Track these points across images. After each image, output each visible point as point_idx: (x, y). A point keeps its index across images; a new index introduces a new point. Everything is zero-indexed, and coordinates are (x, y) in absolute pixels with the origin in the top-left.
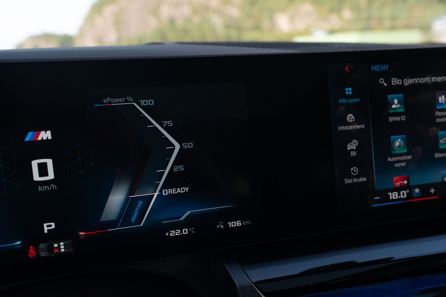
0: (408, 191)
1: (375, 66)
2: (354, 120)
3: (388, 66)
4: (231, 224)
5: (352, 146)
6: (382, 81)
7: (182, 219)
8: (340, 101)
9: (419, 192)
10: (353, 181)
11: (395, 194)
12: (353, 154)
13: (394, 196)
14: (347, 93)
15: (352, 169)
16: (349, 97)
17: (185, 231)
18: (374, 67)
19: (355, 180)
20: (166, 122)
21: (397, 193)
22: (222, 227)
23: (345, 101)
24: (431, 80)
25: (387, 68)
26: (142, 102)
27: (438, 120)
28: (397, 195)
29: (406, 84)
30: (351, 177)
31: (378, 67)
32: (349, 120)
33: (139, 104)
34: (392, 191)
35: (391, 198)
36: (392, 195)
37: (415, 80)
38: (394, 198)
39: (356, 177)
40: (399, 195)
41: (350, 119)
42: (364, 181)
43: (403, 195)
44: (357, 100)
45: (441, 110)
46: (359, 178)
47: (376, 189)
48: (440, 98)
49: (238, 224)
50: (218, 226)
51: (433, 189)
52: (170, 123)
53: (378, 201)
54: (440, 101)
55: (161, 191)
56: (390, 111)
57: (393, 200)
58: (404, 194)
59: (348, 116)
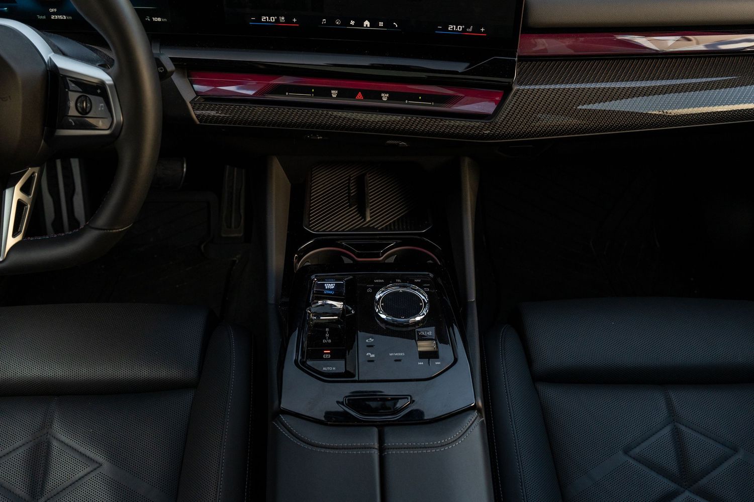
4: (155, 19)
22: (149, 20)
49: (159, 19)
50: (146, 19)
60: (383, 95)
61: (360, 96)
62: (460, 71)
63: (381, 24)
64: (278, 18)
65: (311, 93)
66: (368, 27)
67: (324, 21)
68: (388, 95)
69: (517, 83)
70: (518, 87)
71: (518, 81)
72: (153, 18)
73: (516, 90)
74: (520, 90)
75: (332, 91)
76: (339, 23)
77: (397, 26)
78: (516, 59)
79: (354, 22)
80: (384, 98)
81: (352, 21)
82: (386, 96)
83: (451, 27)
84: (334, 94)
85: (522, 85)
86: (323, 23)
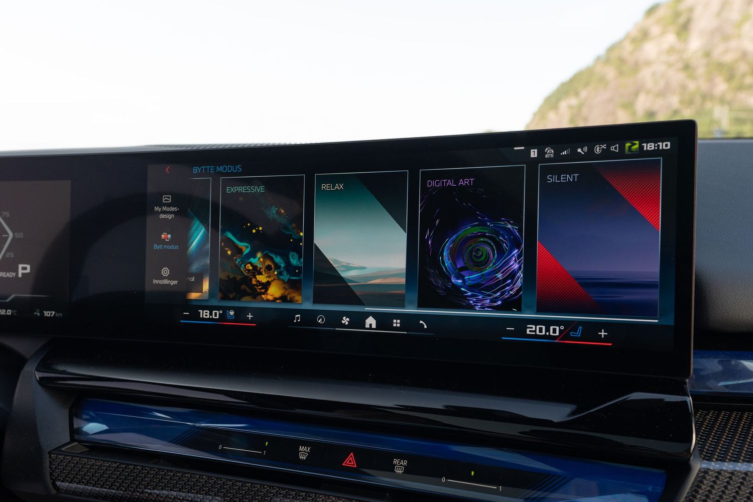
0: (221, 312)
7: (8, 300)
9: (234, 315)
11: (206, 313)
13: (204, 314)
17: (9, 312)
18: (196, 168)
20: (4, 213)
21: (208, 312)
22: (38, 314)
28: (208, 314)
34: (204, 308)
35: (201, 317)
38: (204, 317)
40: (211, 314)
43: (216, 316)
50: (35, 313)
51: (251, 315)
52: (6, 214)
53: (186, 317)
57: (203, 319)
58: (216, 314)
60: (396, 461)
61: (350, 461)
62: (556, 419)
63: (397, 323)
64: (224, 313)
65: (262, 448)
66: (374, 329)
67: (298, 318)
68: (405, 463)
69: (699, 455)
70: (704, 464)
71: (701, 452)
72: (45, 312)
73: (702, 472)
74: (710, 473)
75: (301, 449)
76: (323, 321)
77: (425, 327)
78: (690, 399)
79: (348, 319)
80: (399, 468)
81: (344, 318)
82: (401, 465)
83: (532, 328)
84: (304, 452)
85: (713, 461)
86: (295, 321)
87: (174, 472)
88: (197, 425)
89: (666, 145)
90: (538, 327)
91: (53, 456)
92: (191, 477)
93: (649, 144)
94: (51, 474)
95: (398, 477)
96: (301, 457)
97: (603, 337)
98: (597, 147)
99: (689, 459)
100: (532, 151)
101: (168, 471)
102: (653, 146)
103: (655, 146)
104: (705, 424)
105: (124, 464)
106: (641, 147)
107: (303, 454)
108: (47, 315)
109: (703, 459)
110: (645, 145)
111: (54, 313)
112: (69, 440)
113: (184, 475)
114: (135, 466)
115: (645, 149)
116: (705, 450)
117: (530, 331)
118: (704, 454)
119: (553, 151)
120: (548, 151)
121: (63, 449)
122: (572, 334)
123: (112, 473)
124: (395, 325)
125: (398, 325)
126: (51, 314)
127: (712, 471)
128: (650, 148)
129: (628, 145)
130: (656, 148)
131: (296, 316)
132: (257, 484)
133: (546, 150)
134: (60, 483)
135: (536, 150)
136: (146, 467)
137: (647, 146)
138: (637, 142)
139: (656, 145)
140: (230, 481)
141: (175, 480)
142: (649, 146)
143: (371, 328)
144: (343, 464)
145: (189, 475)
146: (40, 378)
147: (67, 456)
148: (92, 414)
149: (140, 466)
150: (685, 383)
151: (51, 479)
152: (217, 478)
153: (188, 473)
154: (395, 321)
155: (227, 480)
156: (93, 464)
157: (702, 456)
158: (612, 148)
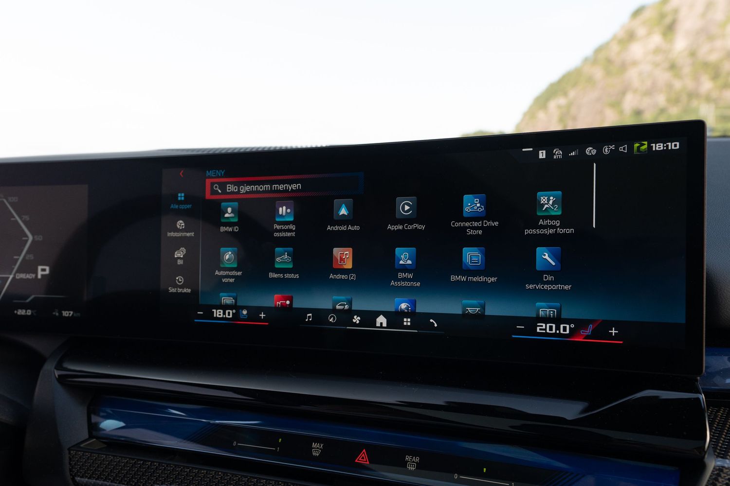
0: (234, 311)
1: (211, 171)
2: (183, 227)
3: (224, 171)
5: (180, 254)
6: (216, 187)
7: (28, 301)
8: (172, 206)
9: (247, 314)
10: (177, 290)
11: (220, 312)
12: (180, 262)
13: (218, 313)
14: (179, 199)
15: (177, 278)
16: (181, 202)
17: (29, 312)
18: (209, 172)
19: (180, 290)
20: (24, 216)
21: (222, 311)
22: (57, 314)
23: (176, 207)
24: (271, 187)
25: (223, 173)
26: (10, 199)
27: (276, 235)
28: (222, 313)
29: (242, 191)
30: (176, 286)
31: (214, 172)
32: (178, 227)
33: (7, 200)
34: (218, 307)
35: (215, 316)
36: (216, 313)
37: (252, 187)
38: (218, 316)
39: (181, 287)
40: (224, 313)
41: (180, 226)
42: (188, 293)
43: (229, 315)
44: (189, 206)
45: (280, 223)
46: (183, 288)
47: (200, 303)
48: (281, 209)
50: (54, 313)
51: (264, 314)
52: (27, 218)
53: (200, 317)
54: (280, 213)
55: (15, 275)
56: (223, 220)
57: (217, 318)
58: (230, 313)
59: (178, 222)
60: (408, 458)
61: (363, 458)
62: (569, 416)
63: (407, 322)
64: (238, 312)
65: (276, 445)
66: (384, 328)
67: (309, 317)
68: (417, 459)
69: (713, 453)
70: (719, 461)
71: (715, 449)
72: (63, 312)
73: (716, 470)
74: (725, 471)
75: (314, 445)
76: (334, 320)
77: (436, 325)
78: (702, 397)
79: (359, 318)
80: (411, 464)
81: (355, 317)
82: (414, 462)
83: (542, 326)
84: (316, 449)
85: (727, 459)
86: (307, 320)
87: (191, 468)
88: (212, 422)
89: (675, 146)
90: (548, 325)
91: (72, 452)
92: (207, 473)
93: (657, 145)
94: (71, 470)
95: (411, 473)
96: (314, 454)
97: (613, 335)
98: (605, 148)
99: (704, 457)
100: (540, 152)
101: (184, 467)
102: (662, 147)
103: (664, 147)
104: (717, 421)
105: (141, 460)
106: (650, 147)
107: (316, 450)
108: (66, 315)
109: (718, 456)
110: (654, 145)
111: (72, 313)
112: (87, 436)
113: (200, 471)
114: (152, 462)
115: (654, 149)
116: (719, 448)
117: (540, 329)
118: (718, 451)
119: (561, 152)
120: (557, 152)
121: (82, 445)
122: (583, 332)
123: (129, 470)
124: (405, 324)
125: (409, 324)
126: (70, 314)
127: (726, 469)
128: (659, 148)
129: (637, 145)
130: (665, 148)
131: (308, 315)
132: (272, 480)
133: (555, 151)
134: (79, 478)
135: (544, 152)
136: (163, 463)
137: (656, 147)
138: (646, 143)
139: (665, 145)
140: (246, 477)
141: (191, 476)
142: (657, 147)
143: (381, 326)
144: (356, 461)
145: (205, 471)
146: (59, 376)
147: (86, 452)
148: (109, 410)
149: (156, 462)
150: (697, 381)
151: (71, 475)
152: (233, 475)
153: (204, 470)
154: (405, 320)
155: (242, 476)
156: (111, 460)
157: (716, 453)
158: (621, 149)
